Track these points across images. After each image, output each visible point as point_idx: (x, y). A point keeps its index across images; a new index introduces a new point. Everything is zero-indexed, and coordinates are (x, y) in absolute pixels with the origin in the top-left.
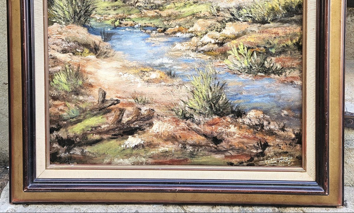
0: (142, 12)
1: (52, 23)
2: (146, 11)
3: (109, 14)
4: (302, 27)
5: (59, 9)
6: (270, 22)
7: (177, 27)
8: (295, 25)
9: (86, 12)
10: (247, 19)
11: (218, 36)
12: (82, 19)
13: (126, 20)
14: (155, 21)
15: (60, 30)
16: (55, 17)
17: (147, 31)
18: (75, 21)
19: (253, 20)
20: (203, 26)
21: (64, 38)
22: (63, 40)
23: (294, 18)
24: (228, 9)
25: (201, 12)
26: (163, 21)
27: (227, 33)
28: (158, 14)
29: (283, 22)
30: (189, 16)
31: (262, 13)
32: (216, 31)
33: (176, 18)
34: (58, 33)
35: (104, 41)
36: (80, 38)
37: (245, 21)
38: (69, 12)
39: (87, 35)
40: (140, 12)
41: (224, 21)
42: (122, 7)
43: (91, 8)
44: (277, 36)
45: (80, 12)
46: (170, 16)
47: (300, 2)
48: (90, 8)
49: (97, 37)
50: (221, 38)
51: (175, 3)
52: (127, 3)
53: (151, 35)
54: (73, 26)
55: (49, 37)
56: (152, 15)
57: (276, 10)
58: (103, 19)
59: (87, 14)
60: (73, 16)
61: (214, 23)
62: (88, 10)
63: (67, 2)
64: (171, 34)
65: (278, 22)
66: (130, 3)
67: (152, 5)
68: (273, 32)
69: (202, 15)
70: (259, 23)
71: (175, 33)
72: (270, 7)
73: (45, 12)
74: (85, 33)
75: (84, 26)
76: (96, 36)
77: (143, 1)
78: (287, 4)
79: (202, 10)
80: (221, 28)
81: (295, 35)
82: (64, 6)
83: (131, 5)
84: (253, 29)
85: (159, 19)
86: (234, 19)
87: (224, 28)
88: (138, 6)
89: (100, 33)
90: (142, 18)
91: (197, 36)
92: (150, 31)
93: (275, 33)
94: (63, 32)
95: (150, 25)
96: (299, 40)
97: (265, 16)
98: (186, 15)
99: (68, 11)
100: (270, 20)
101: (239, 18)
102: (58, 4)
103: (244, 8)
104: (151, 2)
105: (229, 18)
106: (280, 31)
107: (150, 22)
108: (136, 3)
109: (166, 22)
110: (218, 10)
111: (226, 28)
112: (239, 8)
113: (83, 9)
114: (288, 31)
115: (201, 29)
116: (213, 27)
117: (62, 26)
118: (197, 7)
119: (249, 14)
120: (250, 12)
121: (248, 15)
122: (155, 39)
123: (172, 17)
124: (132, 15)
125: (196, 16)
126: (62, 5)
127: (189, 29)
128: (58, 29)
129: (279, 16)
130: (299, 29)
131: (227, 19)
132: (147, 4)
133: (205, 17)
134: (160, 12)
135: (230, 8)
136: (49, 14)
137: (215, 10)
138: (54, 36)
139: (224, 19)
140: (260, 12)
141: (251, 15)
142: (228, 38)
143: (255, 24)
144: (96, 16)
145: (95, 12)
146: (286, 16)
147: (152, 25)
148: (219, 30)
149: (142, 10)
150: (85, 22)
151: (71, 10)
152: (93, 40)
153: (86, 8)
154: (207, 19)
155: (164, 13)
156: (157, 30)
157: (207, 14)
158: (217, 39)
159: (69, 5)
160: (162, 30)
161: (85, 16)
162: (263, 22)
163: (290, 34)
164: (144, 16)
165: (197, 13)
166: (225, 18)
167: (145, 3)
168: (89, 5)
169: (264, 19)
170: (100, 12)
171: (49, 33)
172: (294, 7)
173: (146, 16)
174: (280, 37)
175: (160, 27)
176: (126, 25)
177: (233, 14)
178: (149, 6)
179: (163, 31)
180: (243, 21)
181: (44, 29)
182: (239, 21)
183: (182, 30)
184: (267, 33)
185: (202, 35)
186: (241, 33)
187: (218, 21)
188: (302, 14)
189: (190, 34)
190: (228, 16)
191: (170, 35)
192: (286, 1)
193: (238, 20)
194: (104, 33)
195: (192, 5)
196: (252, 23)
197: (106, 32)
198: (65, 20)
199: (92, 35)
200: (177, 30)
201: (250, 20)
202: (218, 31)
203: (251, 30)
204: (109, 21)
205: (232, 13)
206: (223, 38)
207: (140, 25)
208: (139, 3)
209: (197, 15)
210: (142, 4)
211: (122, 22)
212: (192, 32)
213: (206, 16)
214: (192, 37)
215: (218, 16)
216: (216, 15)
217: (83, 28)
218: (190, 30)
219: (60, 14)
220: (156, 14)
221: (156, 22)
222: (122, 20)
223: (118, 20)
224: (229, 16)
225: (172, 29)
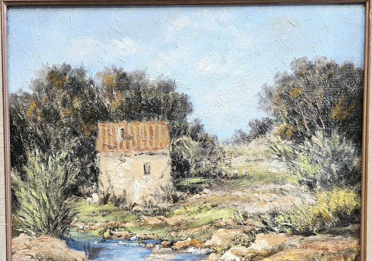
0: (142, 218)
1: (18, 234)
2: (146, 218)
3: (96, 222)
4: (360, 240)
5: (28, 214)
6: (317, 234)
7: (189, 239)
8: (349, 238)
9: (65, 218)
10: (285, 229)
11: (244, 252)
12: (59, 228)
13: (120, 229)
14: (159, 231)
15: (28, 243)
16: (21, 226)
17: (147, 244)
18: (49, 231)
19: (293, 231)
20: (224, 238)
21: (33, 255)
22: (32, 257)
23: (348, 228)
24: (258, 215)
25: (221, 219)
26: (169, 232)
27: (257, 249)
28: (164, 222)
29: (334, 233)
30: (205, 224)
31: (305, 220)
32: (242, 245)
33: (188, 228)
34: (25, 247)
35: (89, 259)
36: (56, 254)
37: (282, 232)
38: (41, 219)
39: (66, 250)
40: (139, 218)
41: (253, 232)
42: (114, 213)
43: (71, 213)
44: (326, 252)
45: (55, 219)
46: (179, 224)
47: (358, 206)
48: (69, 213)
49: (80, 253)
50: (249, 255)
51: (187, 207)
52: (120, 206)
53: (153, 250)
54: (47, 237)
55: (13, 253)
56: (155, 222)
57: (324, 216)
58: (87, 228)
59: (66, 221)
60: (47, 224)
61: (239, 234)
62: (66, 216)
63: (38, 205)
64: (180, 249)
65: (328, 233)
66: (124, 207)
67: (155, 209)
68: (320, 247)
69: (223, 223)
70: (301, 234)
71: (186, 248)
72: (317, 212)
73: (8, 218)
74: (63, 248)
75: (61, 237)
76: (78, 252)
77: (143, 204)
78: (339, 209)
79: (223, 217)
80: (249, 242)
81: (351, 251)
82: (35, 211)
83: (127, 209)
84: (293, 243)
85: (164, 229)
86: (267, 228)
87: (253, 241)
88: (135, 210)
89: (83, 248)
90: (141, 227)
91: (216, 252)
92: (152, 246)
93: (323, 249)
94: (32, 246)
95: (151, 236)
96: (355, 258)
97: (309, 225)
98: (201, 223)
99: (40, 217)
100: (316, 231)
101: (273, 228)
102: (26, 207)
103: (281, 214)
104: (154, 205)
105: (260, 228)
106: (330, 246)
107: (152, 233)
108: (134, 206)
109: (174, 232)
110: (245, 217)
111: (255, 241)
112: (274, 214)
113: (60, 214)
114: (341, 246)
115: (222, 242)
116: (238, 240)
117: (32, 238)
118: (217, 212)
119: (287, 222)
120: (289, 220)
121: (286, 224)
122: (159, 256)
123: (182, 226)
124: (127, 223)
125: (214, 225)
126: (32, 210)
127: (205, 242)
128: (26, 242)
129: (329, 225)
130: (355, 243)
131: (257, 229)
132: (148, 208)
133: (227, 227)
134: (166, 219)
135: (261, 214)
136: (13, 221)
137: (241, 216)
138: (20, 251)
139: (254, 230)
140: (302, 219)
141: (291, 223)
142: (259, 256)
143: (295, 236)
144: (78, 224)
145: (76, 219)
146: (337, 226)
147: (155, 237)
148: (246, 244)
149: (141, 216)
150: (62, 233)
151: (44, 216)
152: (74, 257)
153: (65, 213)
154: (229, 229)
155: (171, 221)
156: (162, 244)
157: (230, 222)
158: (243, 256)
159: (42, 209)
160: (168, 244)
161: (63, 223)
162: (307, 233)
163: (343, 250)
164: (144, 225)
165: (216, 220)
166: (255, 228)
167: (145, 207)
168: (68, 209)
169: (308, 229)
170: (85, 218)
171: (13, 247)
172: (349, 213)
173: (146, 224)
174: (329, 255)
175: (165, 239)
176: (119, 237)
177: (266, 223)
178: (150, 211)
179: (170, 245)
180: (279, 232)
181: (6, 242)
182: (274, 232)
183: (196, 244)
184: (312, 249)
185: (224, 251)
186: (276, 248)
187: (245, 232)
188: (359, 222)
189: (207, 249)
190: (258, 225)
191: (180, 251)
192: (338, 205)
193: (272, 230)
194: (89, 247)
195: (209, 210)
196: (292, 234)
197: (91, 247)
198: (36, 229)
199: (72, 250)
200: (189, 244)
201: (288, 231)
202: (244, 246)
203: (290, 244)
204: (96, 231)
205: (265, 220)
206: (252, 254)
207: (138, 236)
208: (137, 207)
209: (217, 224)
210: (142, 208)
211: (114, 232)
212: (209, 247)
213: (229, 224)
214: (209, 254)
215: (245, 225)
216: (242, 223)
217: (60, 240)
218: (206, 244)
219: (28, 221)
220: (160, 221)
221: (160, 233)
222: (114, 230)
223: (108, 230)
224: (260, 224)
225: (182, 242)
